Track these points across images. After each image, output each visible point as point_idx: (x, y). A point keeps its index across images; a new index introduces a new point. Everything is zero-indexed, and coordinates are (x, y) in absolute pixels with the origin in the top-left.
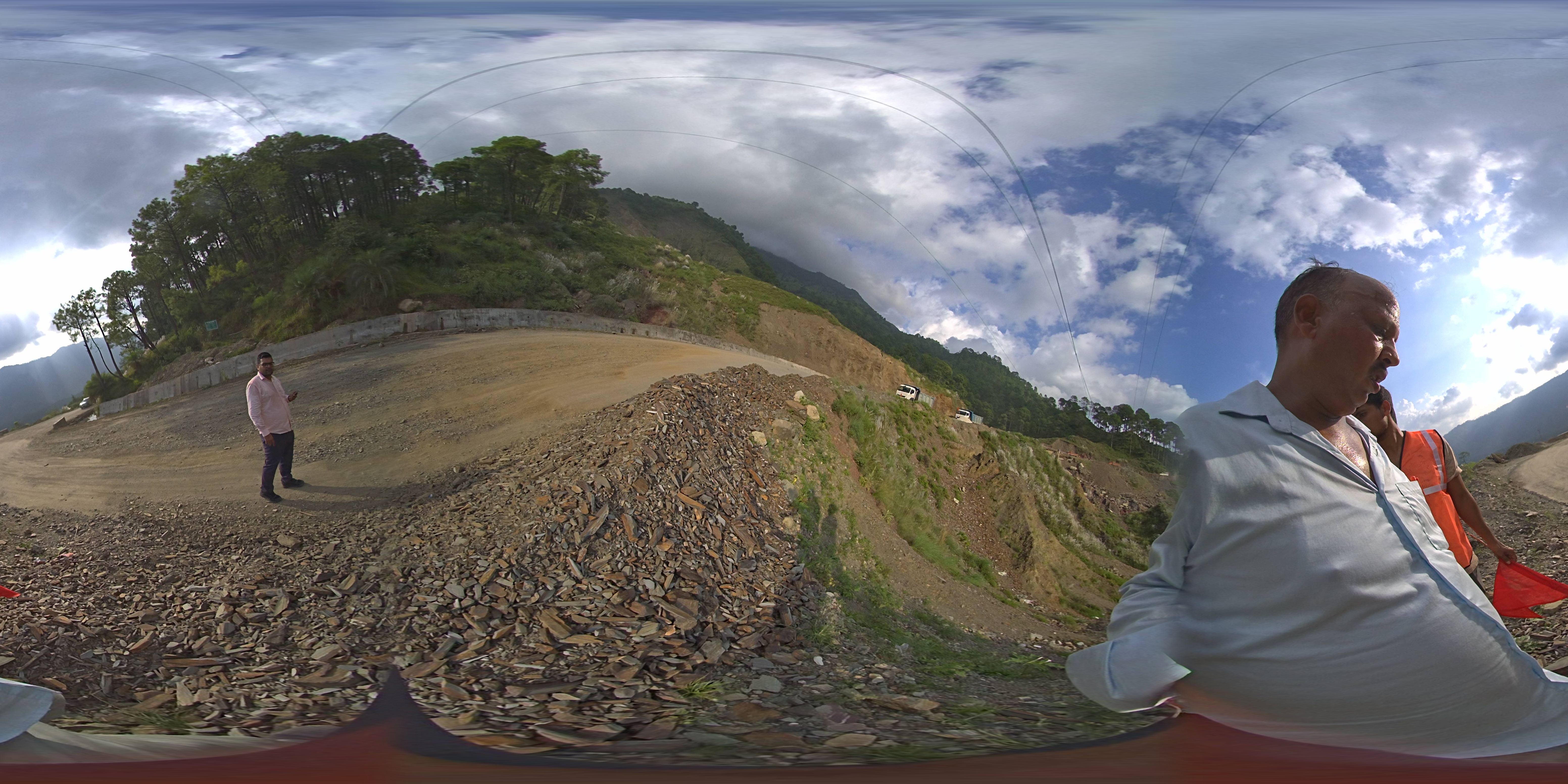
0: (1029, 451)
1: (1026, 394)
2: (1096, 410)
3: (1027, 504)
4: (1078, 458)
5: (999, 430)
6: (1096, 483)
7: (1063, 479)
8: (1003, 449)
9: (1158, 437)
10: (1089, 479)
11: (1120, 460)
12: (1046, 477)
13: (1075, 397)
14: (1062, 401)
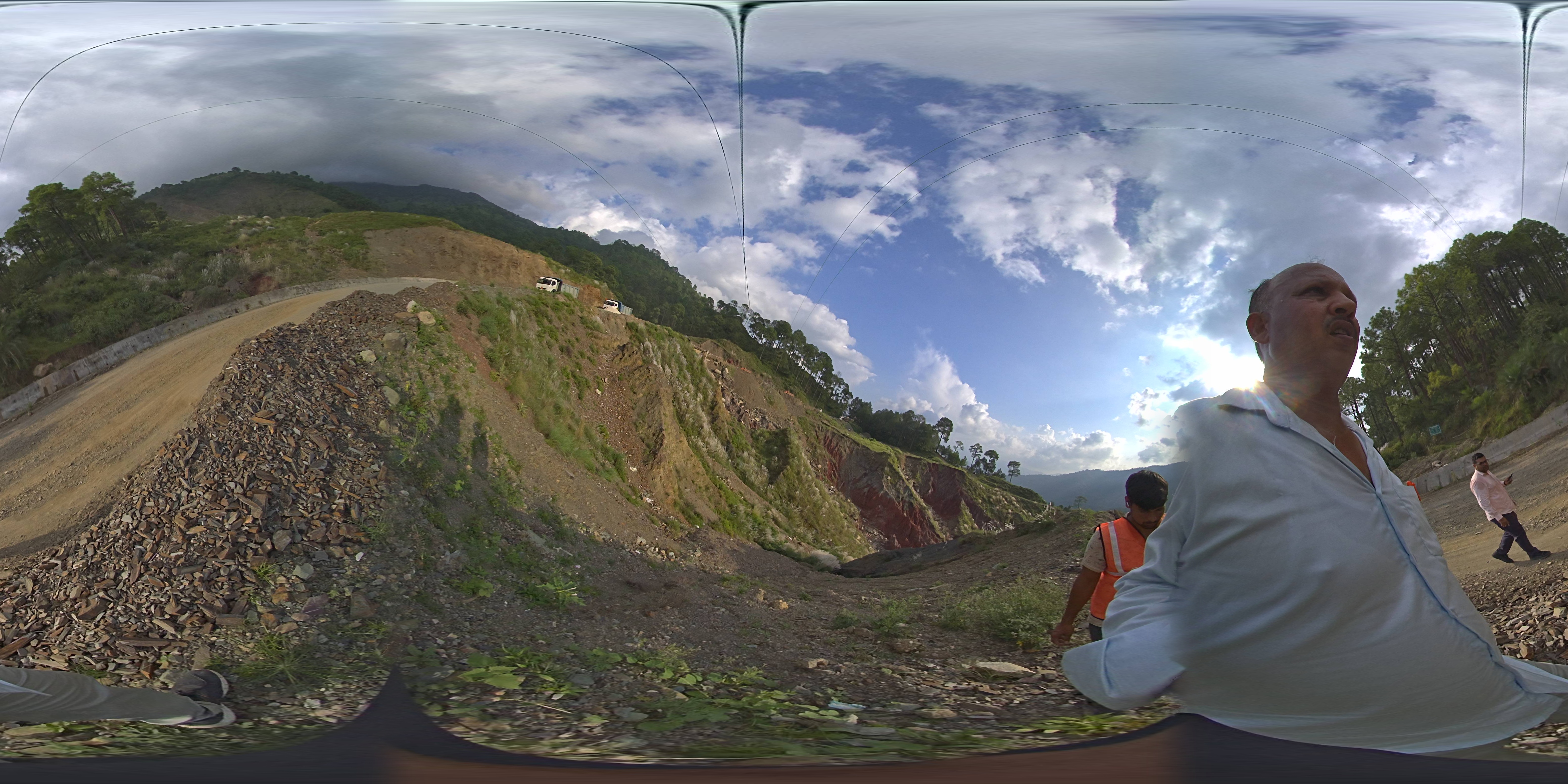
0: (676, 347)
1: (684, 290)
2: (754, 320)
3: (664, 400)
4: (725, 363)
5: (648, 322)
6: (736, 391)
7: (704, 380)
8: (650, 341)
9: (808, 363)
10: (731, 385)
11: (764, 374)
12: (689, 376)
13: (735, 302)
14: (721, 303)
